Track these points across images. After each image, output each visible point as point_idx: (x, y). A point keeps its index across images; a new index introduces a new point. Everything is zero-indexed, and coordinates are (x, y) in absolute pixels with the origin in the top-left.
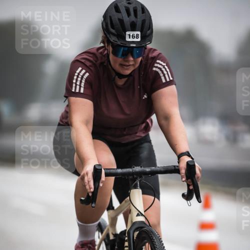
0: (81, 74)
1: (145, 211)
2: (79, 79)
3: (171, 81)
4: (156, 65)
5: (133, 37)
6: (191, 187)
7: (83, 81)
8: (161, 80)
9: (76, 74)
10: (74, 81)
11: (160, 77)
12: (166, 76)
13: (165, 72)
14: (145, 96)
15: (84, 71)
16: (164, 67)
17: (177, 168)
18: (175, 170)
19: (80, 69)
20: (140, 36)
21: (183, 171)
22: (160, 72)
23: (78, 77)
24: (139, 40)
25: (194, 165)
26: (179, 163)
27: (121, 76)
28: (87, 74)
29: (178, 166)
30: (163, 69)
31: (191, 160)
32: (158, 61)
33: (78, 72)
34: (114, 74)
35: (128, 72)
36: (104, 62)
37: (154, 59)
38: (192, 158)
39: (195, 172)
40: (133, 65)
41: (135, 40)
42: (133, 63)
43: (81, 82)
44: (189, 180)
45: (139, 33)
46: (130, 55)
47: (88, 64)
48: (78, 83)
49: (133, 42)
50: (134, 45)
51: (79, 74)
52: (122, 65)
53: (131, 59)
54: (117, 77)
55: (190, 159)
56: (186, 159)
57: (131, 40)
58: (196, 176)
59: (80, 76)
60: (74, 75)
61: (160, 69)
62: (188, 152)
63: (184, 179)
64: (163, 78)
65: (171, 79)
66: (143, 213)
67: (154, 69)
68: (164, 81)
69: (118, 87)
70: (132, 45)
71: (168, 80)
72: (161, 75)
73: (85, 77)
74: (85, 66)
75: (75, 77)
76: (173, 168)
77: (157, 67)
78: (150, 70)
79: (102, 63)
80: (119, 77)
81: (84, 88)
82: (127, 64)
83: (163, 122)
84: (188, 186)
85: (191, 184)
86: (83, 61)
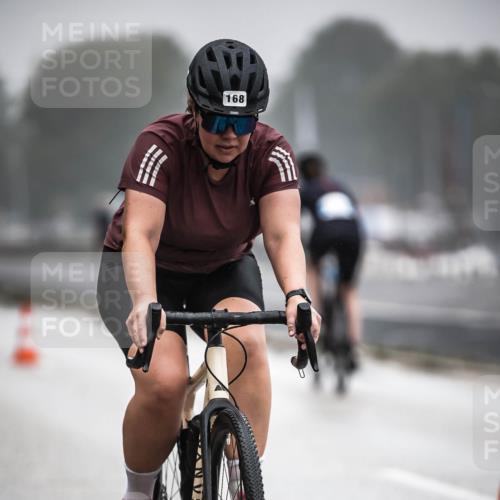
0: (156, 156)
1: (229, 384)
2: (151, 164)
3: (294, 181)
4: (274, 153)
5: (234, 100)
6: (304, 347)
7: (157, 168)
8: (280, 177)
9: (147, 155)
10: (142, 166)
11: (279, 172)
12: (289, 172)
13: (287, 167)
14: (253, 202)
15: (160, 152)
16: (286, 159)
17: (283, 315)
18: (280, 319)
19: (154, 147)
20: (245, 99)
21: (292, 319)
22: (279, 165)
23: (149, 159)
24: (244, 104)
25: (309, 311)
26: (286, 305)
27: (218, 165)
28: (165, 158)
29: (284, 312)
30: (285, 161)
31: (306, 302)
32: (277, 148)
33: (150, 151)
34: (206, 162)
35: (230, 158)
36: (192, 141)
37: (272, 144)
38: (308, 300)
39: (310, 323)
40: (236, 147)
41: (238, 104)
42: (237, 144)
43: (153, 169)
44: (301, 334)
45: (244, 94)
46: (230, 129)
47: (168, 139)
48: (148, 170)
49: (234, 108)
50: (236, 113)
51: (152, 155)
52: (218, 147)
53: (233, 136)
54: (211, 166)
55: (304, 301)
56: (298, 300)
57: (232, 104)
58: (312, 329)
59: (153, 159)
60: (144, 156)
61: (281, 160)
62: (303, 290)
63: (292, 333)
64: (282, 174)
65: (295, 178)
66: (227, 386)
67: (271, 159)
68: (283, 179)
69: (213, 185)
70: (233, 113)
71: (290, 179)
72: (281, 169)
73: (161, 161)
74: (162, 143)
75: (145, 160)
76: (278, 314)
77: (275, 157)
78: (263, 160)
79: (189, 142)
80: (214, 167)
81: (157, 179)
82: (227, 144)
83: (272, 243)
84: (300, 344)
85: (303, 341)
86: (161, 134)
